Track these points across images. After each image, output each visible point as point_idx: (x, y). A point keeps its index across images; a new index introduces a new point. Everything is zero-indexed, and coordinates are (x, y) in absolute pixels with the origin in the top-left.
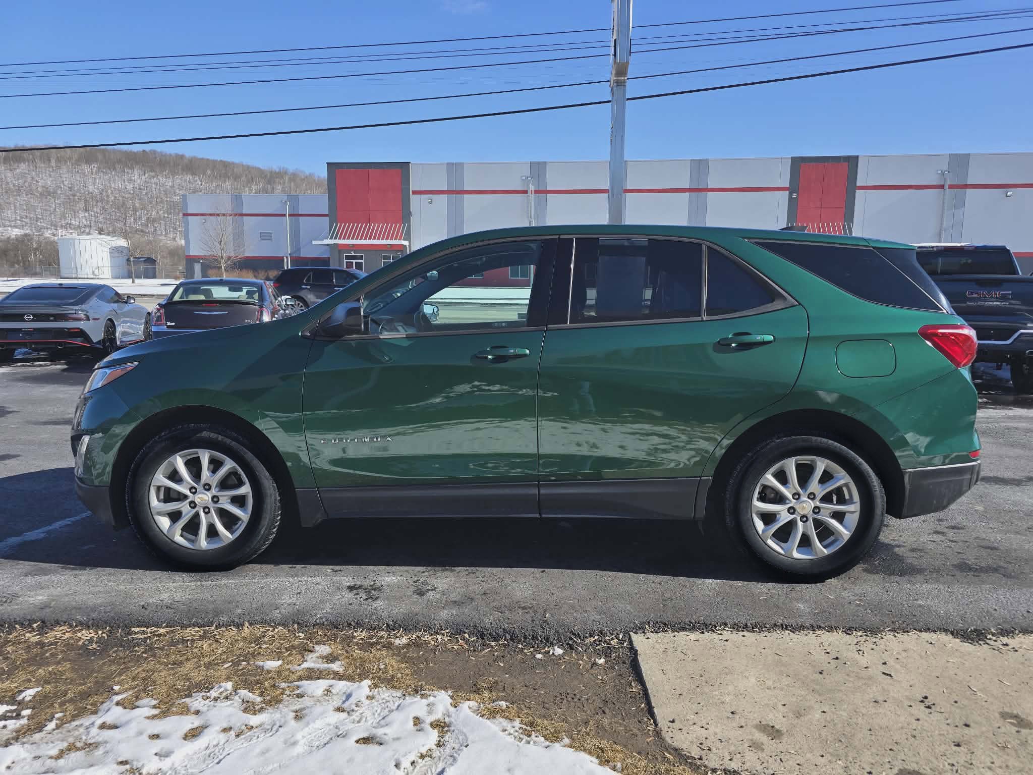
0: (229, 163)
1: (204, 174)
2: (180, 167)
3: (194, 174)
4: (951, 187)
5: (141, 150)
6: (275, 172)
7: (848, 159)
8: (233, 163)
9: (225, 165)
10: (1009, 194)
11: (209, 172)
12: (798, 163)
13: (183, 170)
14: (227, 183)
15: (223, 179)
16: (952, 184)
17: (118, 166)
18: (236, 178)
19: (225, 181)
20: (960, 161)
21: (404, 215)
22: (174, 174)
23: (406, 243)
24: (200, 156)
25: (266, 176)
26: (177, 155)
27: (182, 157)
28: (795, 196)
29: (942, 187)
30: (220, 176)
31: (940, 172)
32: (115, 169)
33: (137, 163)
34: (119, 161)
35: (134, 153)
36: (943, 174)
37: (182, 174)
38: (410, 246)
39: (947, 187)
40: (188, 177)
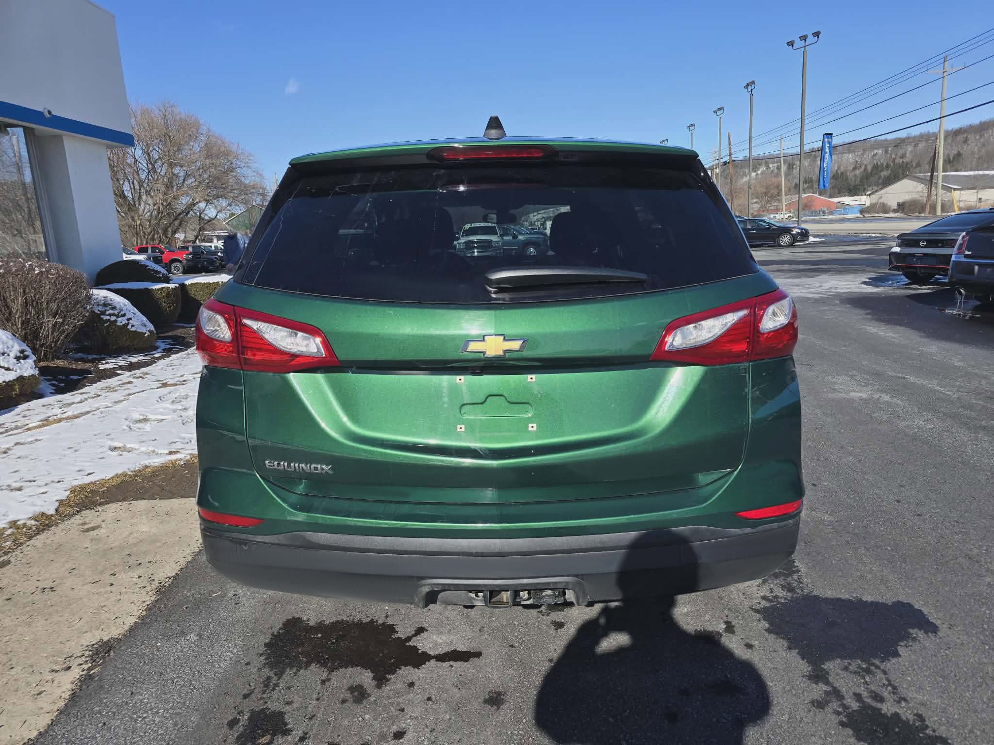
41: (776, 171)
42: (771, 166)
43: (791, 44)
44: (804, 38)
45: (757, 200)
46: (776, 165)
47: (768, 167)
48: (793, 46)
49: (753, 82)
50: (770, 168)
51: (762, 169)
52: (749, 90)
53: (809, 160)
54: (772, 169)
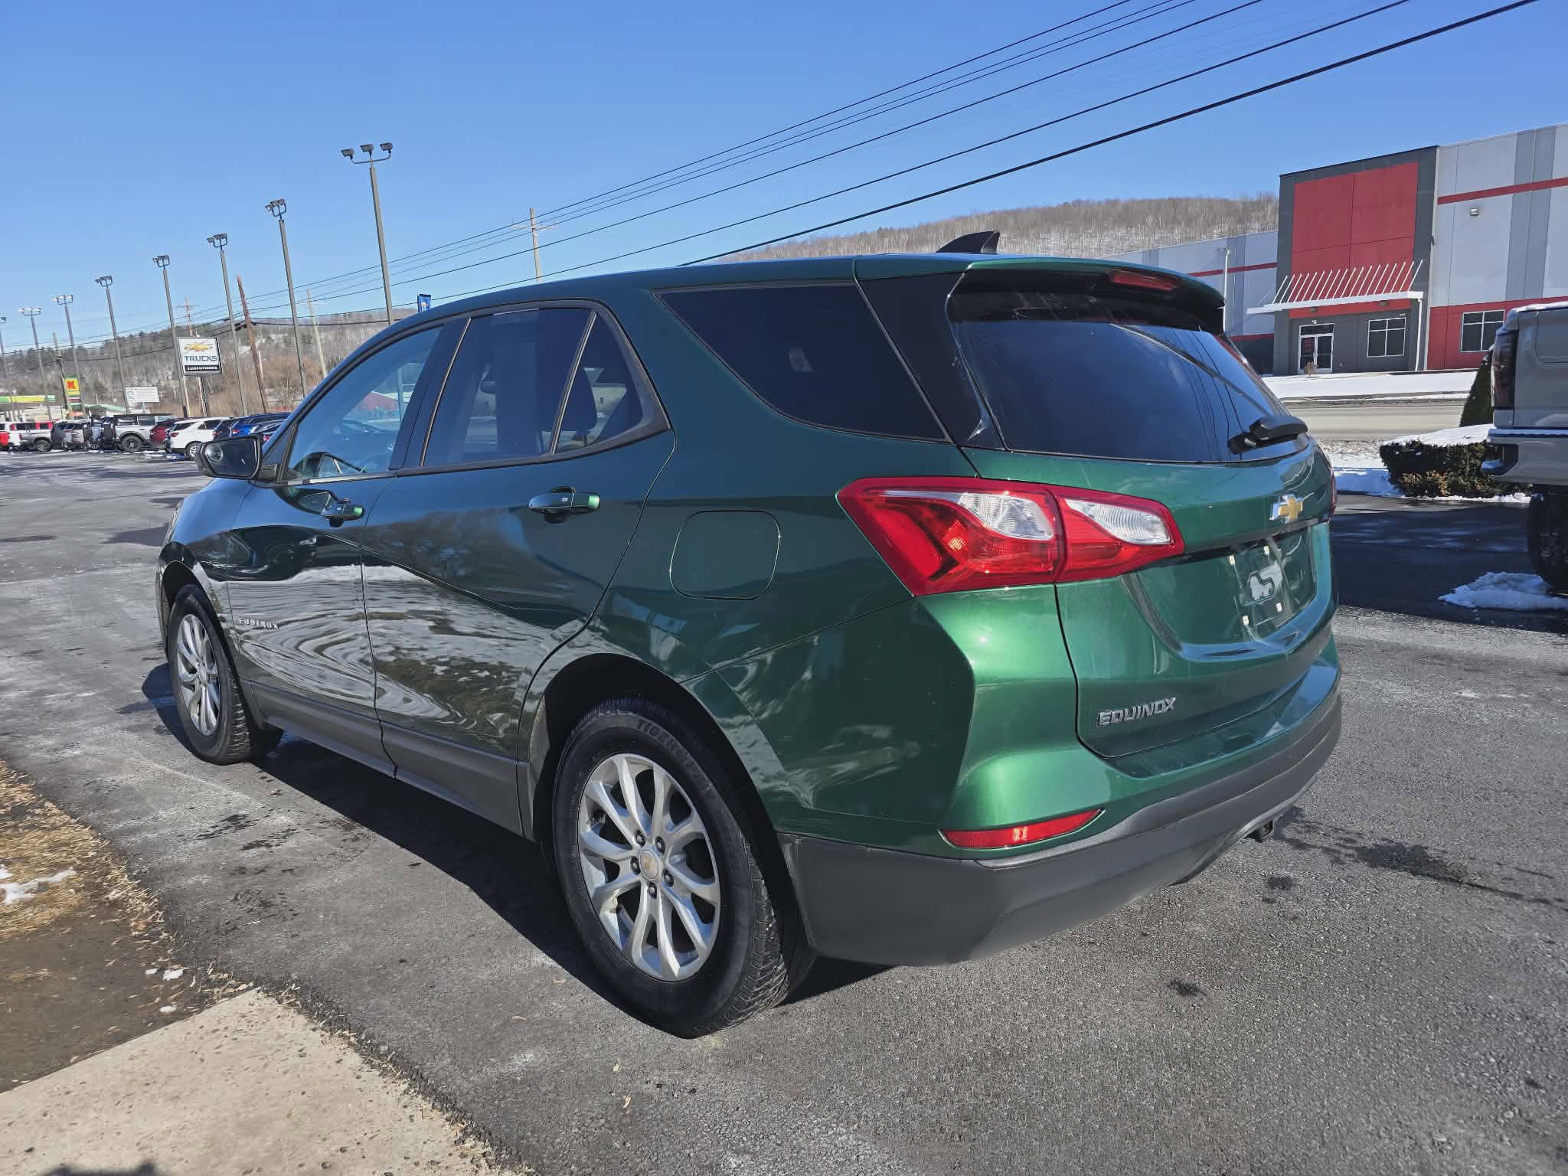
0: (1181, 200)
1: (1144, 223)
2: (1111, 219)
3: (1130, 225)
5: (1062, 203)
6: (1253, 203)
8: (1187, 200)
9: (1175, 203)
11: (1150, 220)
13: (1114, 222)
14: (1176, 232)
15: (1170, 226)
17: (1032, 232)
18: (1190, 221)
19: (1173, 229)
21: (1421, 244)
22: (1102, 229)
23: (1418, 295)
24: (1139, 197)
25: (1236, 211)
26: (1108, 202)
27: (1115, 203)
30: (1167, 223)
32: (1028, 236)
33: (1055, 223)
34: (1034, 225)
35: (1053, 209)
37: (1112, 229)
38: (1425, 300)
40: (1121, 232)
41: (283, 346)
42: (273, 337)
43: (349, 153)
44: (367, 148)
45: (271, 390)
46: (281, 336)
47: (269, 338)
48: (351, 158)
49: (281, 202)
50: (272, 340)
51: (259, 341)
52: (276, 213)
53: (332, 332)
54: (275, 342)
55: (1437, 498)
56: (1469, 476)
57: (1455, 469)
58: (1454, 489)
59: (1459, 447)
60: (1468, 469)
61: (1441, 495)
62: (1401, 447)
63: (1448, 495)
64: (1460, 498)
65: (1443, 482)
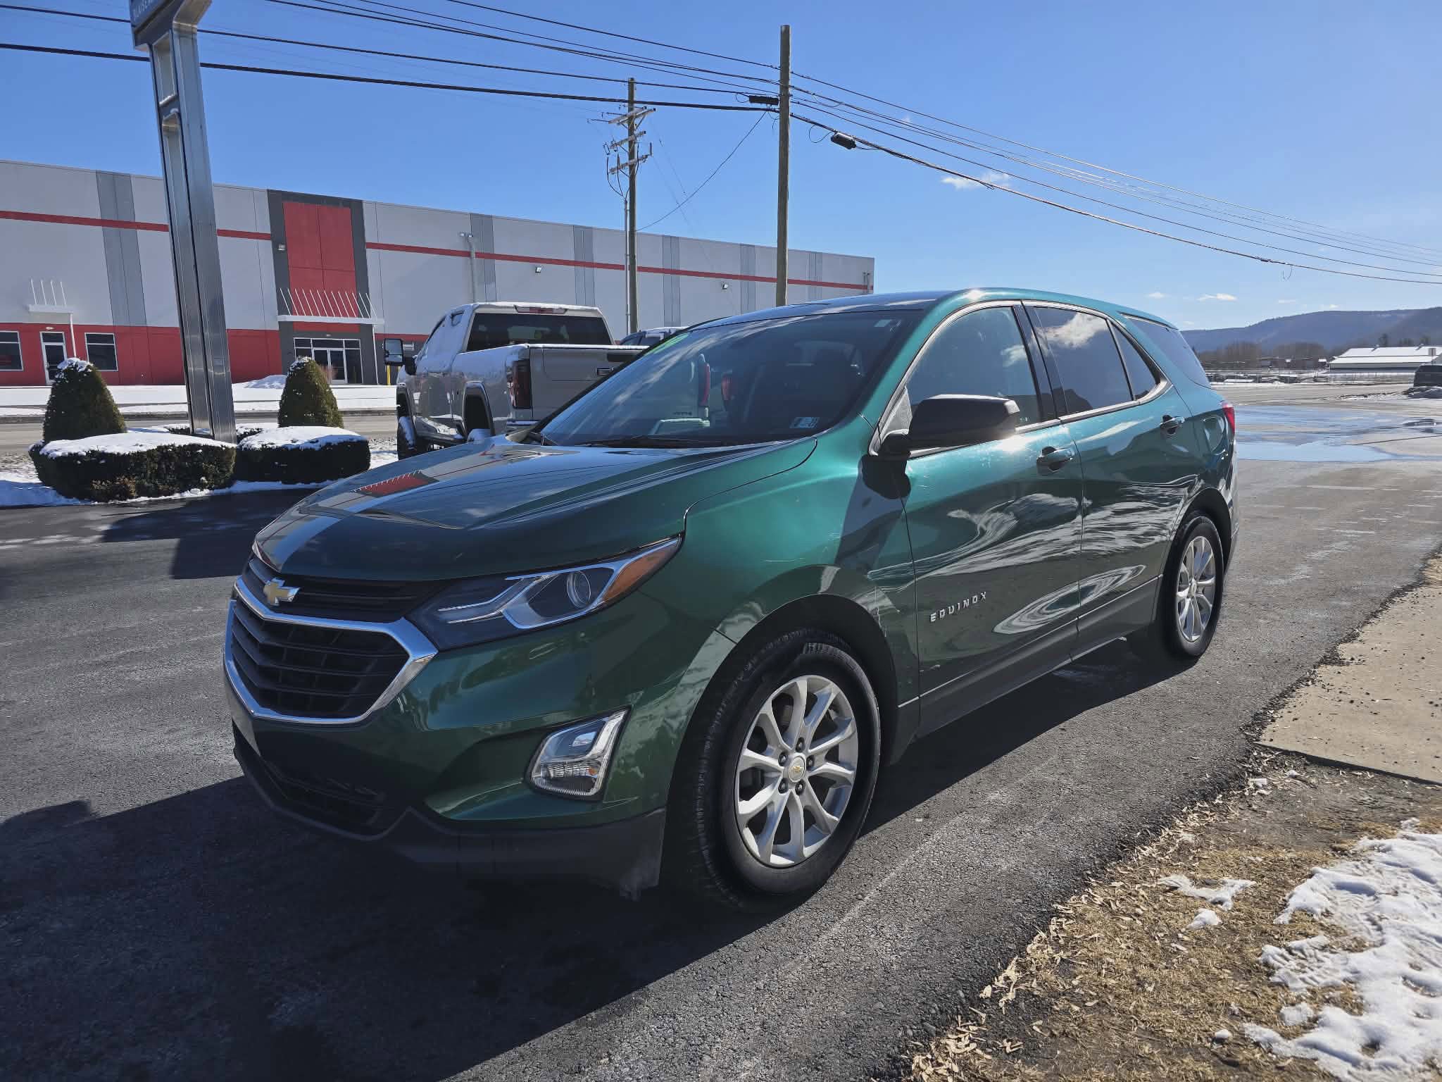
4: (479, 255)
7: (348, 203)
10: (539, 269)
12: (279, 201)
16: (480, 251)
20: (482, 224)
28: (282, 248)
29: (468, 254)
31: (463, 235)
36: (466, 237)
39: (473, 255)
55: (129, 501)
56: (151, 478)
57: (139, 474)
58: (142, 491)
59: (139, 454)
60: (149, 473)
61: (131, 497)
62: (82, 456)
63: (137, 497)
64: (147, 499)
65: (132, 486)
